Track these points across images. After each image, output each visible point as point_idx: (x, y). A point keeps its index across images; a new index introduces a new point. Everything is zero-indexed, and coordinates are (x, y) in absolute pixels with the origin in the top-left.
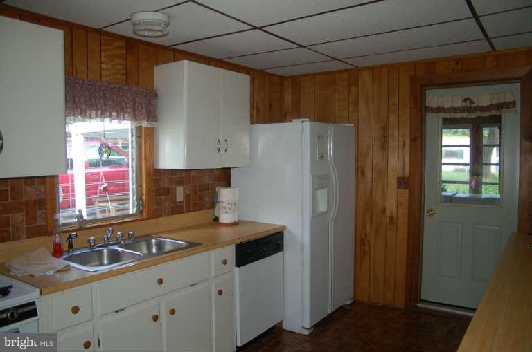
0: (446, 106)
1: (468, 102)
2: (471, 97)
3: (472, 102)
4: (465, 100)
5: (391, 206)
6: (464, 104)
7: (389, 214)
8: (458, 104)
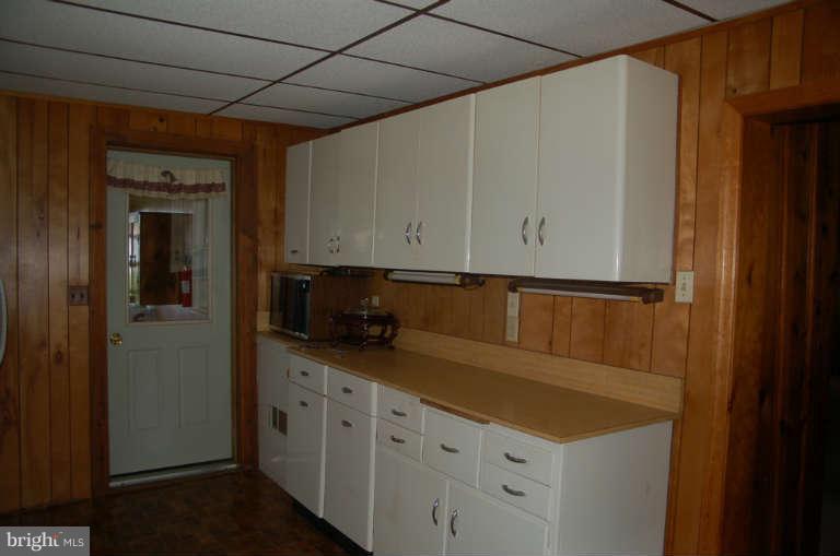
0: (136, 179)
1: (168, 177)
2: (172, 171)
3: (173, 179)
4: (165, 173)
5: (58, 334)
6: (163, 179)
7: (53, 350)
8: (155, 177)
